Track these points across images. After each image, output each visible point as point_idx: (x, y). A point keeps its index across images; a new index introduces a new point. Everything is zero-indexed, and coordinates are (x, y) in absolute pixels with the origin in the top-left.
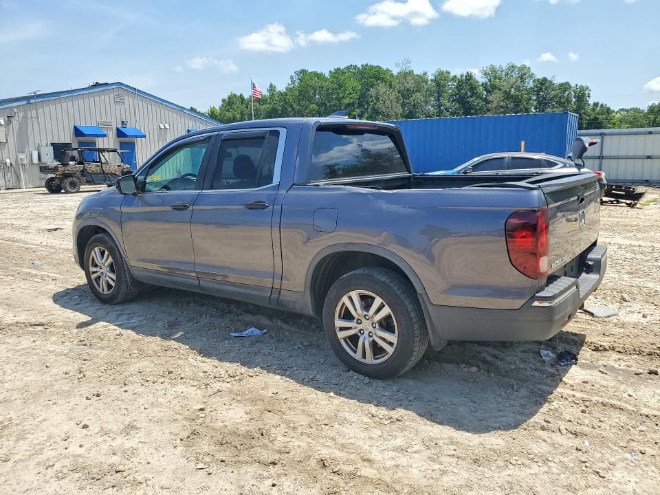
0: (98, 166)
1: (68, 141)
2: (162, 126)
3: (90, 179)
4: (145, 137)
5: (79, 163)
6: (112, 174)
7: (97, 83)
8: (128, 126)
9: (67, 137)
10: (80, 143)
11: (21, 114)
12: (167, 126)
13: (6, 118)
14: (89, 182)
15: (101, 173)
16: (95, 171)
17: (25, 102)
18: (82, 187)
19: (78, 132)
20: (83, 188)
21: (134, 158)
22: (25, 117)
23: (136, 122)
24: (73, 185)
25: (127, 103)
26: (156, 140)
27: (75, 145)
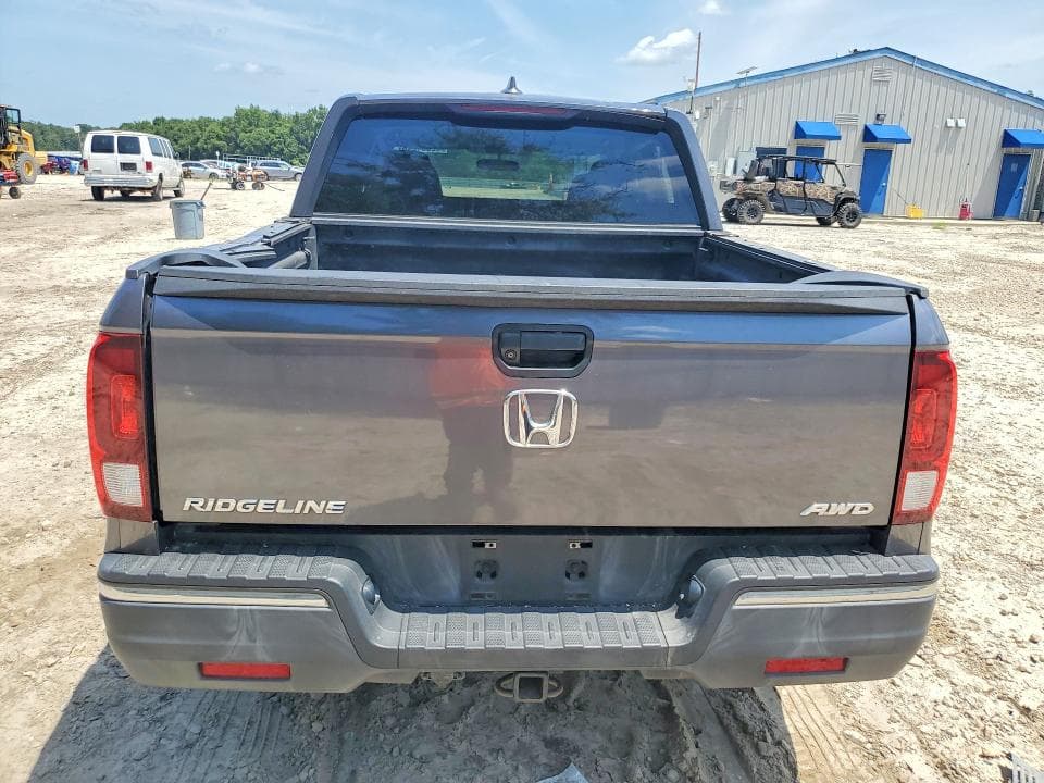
0: (798, 185)
1: (782, 145)
2: (951, 123)
3: (781, 205)
4: (909, 141)
5: (770, 180)
6: (818, 200)
7: (855, 50)
8: (887, 122)
9: (782, 139)
10: (800, 149)
11: (724, 104)
12: (962, 123)
13: (704, 110)
14: (778, 210)
15: (800, 198)
16: (792, 194)
17: (733, 86)
18: (766, 216)
19: (799, 132)
20: (768, 217)
21: (884, 178)
22: (729, 108)
23: (902, 115)
24: (753, 212)
25: (892, 85)
26: (934, 147)
27: (791, 152)
